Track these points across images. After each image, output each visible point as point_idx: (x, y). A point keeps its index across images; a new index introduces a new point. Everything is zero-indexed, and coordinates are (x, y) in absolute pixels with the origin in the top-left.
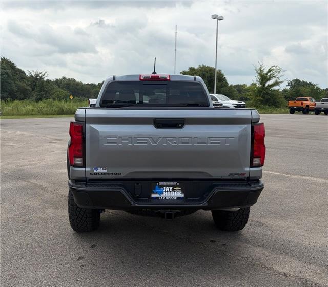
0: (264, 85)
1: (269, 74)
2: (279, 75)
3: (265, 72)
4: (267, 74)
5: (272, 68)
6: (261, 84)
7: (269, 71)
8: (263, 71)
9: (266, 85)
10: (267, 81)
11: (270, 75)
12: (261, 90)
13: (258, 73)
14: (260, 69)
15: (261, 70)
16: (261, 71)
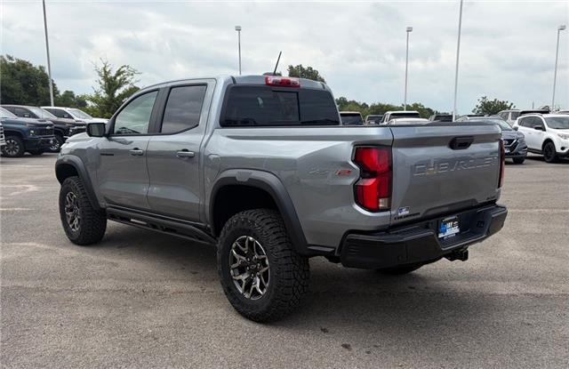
0: (113, 95)
1: (118, 78)
2: (133, 81)
3: (113, 74)
4: (115, 78)
5: (123, 70)
6: (107, 92)
7: (119, 73)
8: (109, 72)
9: (116, 94)
10: (116, 89)
11: (121, 80)
12: (110, 102)
13: (101, 75)
14: (104, 69)
15: (105, 71)
16: (107, 73)
